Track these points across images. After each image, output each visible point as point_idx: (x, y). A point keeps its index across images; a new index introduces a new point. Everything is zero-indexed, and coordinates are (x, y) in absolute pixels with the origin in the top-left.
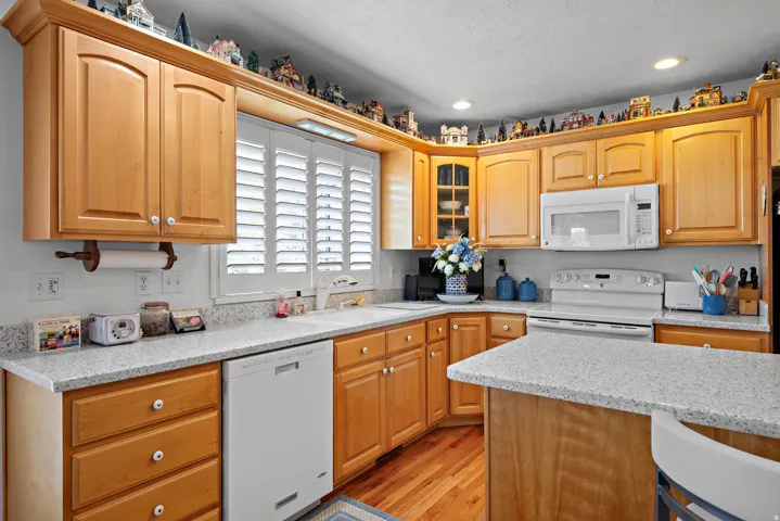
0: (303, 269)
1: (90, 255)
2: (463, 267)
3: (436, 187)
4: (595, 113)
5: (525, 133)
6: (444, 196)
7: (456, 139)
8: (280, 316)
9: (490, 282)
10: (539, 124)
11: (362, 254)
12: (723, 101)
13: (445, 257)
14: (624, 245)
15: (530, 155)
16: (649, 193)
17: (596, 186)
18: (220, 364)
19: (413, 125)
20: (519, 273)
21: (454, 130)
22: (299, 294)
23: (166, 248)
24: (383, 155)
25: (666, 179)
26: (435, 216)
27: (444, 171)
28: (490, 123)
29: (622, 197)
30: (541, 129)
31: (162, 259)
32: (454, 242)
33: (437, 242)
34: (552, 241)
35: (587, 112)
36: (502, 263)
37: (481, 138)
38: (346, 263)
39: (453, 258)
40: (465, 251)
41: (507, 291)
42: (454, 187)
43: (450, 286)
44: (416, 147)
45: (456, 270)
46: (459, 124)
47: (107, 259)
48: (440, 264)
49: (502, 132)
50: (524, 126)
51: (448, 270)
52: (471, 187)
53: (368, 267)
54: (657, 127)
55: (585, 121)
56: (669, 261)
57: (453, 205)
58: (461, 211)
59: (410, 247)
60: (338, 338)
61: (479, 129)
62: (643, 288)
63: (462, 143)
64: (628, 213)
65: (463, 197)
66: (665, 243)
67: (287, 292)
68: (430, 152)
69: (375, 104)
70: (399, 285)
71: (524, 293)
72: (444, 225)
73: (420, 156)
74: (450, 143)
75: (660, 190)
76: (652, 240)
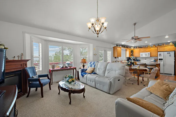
2: (133, 58)
3: (130, 52)
5: (138, 48)
6: (131, 53)
7: (132, 48)
9: (135, 60)
10: (140, 47)
12: (155, 46)
13: (132, 58)
14: (147, 57)
15: (139, 50)
17: (145, 52)
20: (138, 59)
21: (132, 47)
24: (126, 50)
25: (151, 52)
27: (131, 51)
29: (147, 53)
32: (132, 56)
34: (141, 56)
36: (136, 58)
41: (137, 60)
43: (132, 60)
44: (129, 49)
48: (131, 58)
49: (136, 47)
52: (134, 52)
54: (150, 48)
55: (144, 47)
56: (151, 58)
57: (132, 53)
58: (133, 54)
59: (128, 57)
61: (134, 47)
62: (149, 60)
63: (133, 49)
64: (148, 54)
66: (151, 57)
69: (127, 47)
70: (126, 60)
72: (131, 55)
74: (132, 49)
75: (150, 53)
76: (150, 56)
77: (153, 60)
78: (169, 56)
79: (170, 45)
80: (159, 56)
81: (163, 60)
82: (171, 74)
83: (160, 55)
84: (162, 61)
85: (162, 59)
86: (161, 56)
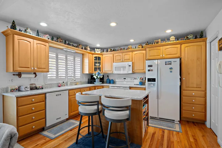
0: (65, 77)
1: (19, 75)
2: (98, 77)
3: (94, 61)
4: (123, 48)
5: (111, 51)
6: (95, 63)
7: (98, 51)
8: (59, 86)
11: (78, 74)
12: (142, 47)
13: (95, 75)
14: (126, 73)
15: (111, 55)
16: (130, 63)
17: (123, 62)
18: (45, 94)
19: (89, 49)
21: (98, 50)
22: (63, 82)
23: (35, 73)
24: (83, 54)
25: (133, 61)
26: (94, 67)
28: (105, 48)
29: (126, 64)
30: (114, 50)
31: (34, 75)
32: (97, 72)
33: (94, 72)
34: (115, 72)
35: (122, 47)
36: (108, 76)
37: (103, 51)
38: (74, 76)
39: (97, 75)
40: (99, 74)
41: (108, 82)
42: (97, 61)
43: (96, 81)
44: (89, 53)
45: (97, 78)
46: (99, 48)
47: (23, 76)
49: (107, 50)
50: (111, 50)
51: (96, 78)
52: (101, 61)
53: (80, 77)
54: (132, 51)
55: (121, 49)
56: (134, 76)
57: (97, 65)
58: (99, 66)
59: (88, 73)
60: (69, 90)
61: (103, 49)
62: (131, 81)
63: (99, 52)
64: (127, 67)
65: (99, 63)
66: (133, 73)
67: (61, 82)
68: (93, 54)
69: (80, 45)
70: (87, 80)
71: (111, 82)
73: (90, 55)
74: (97, 52)
75: (133, 63)
76: (131, 72)
77: (137, 81)
78: (169, 70)
79: (170, 42)
80: (149, 70)
81: (156, 83)
82: (174, 120)
83: (149, 68)
84: (154, 84)
85: (154, 80)
86: (152, 70)
